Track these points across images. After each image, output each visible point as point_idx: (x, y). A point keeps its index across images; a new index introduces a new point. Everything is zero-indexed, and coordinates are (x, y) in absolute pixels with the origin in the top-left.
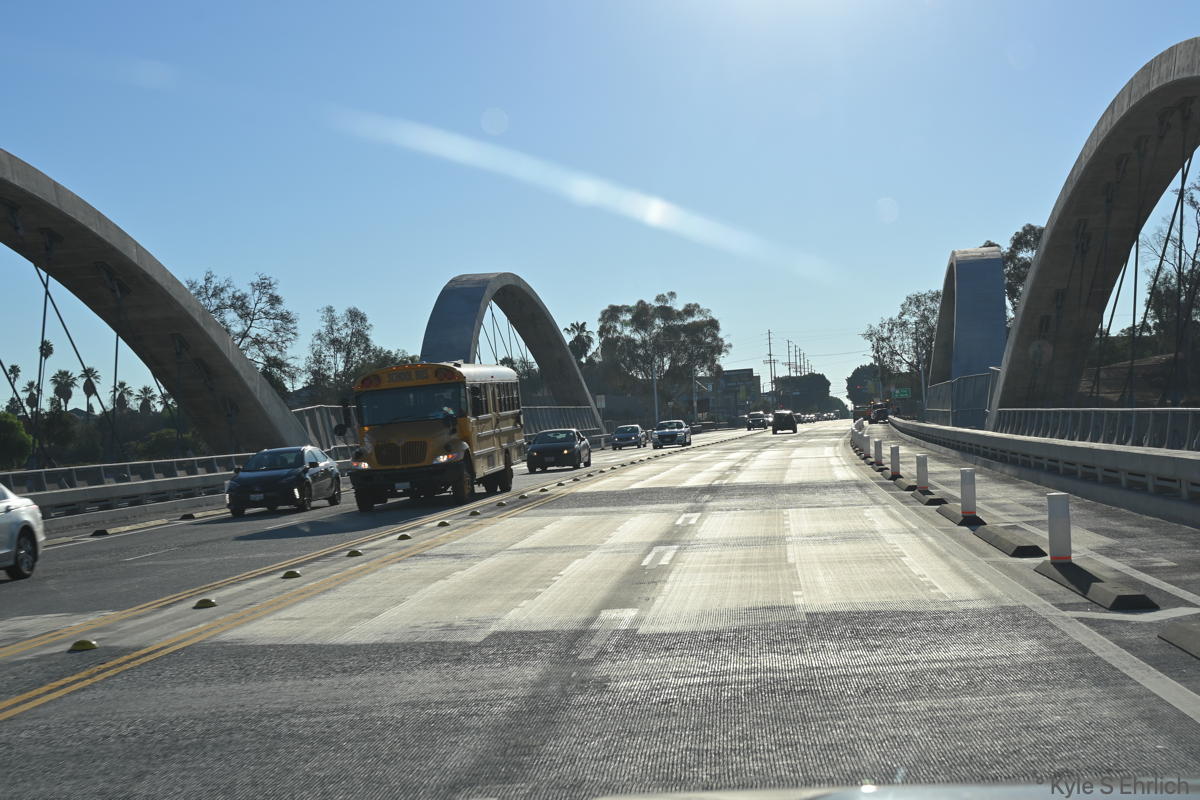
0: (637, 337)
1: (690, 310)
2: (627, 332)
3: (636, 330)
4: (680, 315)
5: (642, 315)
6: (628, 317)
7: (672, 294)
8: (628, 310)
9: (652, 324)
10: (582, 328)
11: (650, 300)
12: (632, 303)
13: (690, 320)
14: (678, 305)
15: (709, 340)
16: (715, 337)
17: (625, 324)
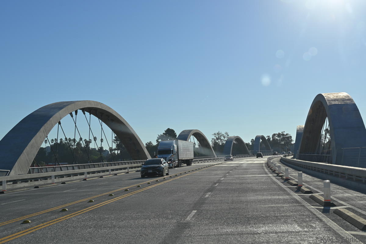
0: (278, 139)
1: (287, 134)
2: (277, 138)
3: (278, 137)
4: (285, 135)
5: (279, 135)
6: (277, 135)
7: (284, 132)
8: (277, 134)
9: (281, 137)
10: (269, 136)
11: (280, 132)
12: (277, 133)
13: (287, 136)
14: (285, 133)
15: (290, 139)
16: (291, 139)
17: (276, 136)
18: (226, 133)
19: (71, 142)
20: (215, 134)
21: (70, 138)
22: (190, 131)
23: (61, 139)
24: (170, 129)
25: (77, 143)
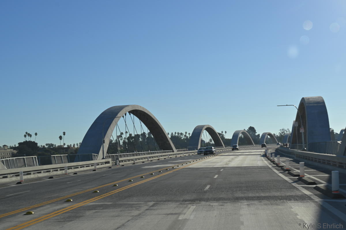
18: (288, 129)
19: (179, 135)
20: (281, 130)
21: (178, 133)
22: (266, 133)
23: (172, 133)
24: (252, 126)
25: (184, 135)
